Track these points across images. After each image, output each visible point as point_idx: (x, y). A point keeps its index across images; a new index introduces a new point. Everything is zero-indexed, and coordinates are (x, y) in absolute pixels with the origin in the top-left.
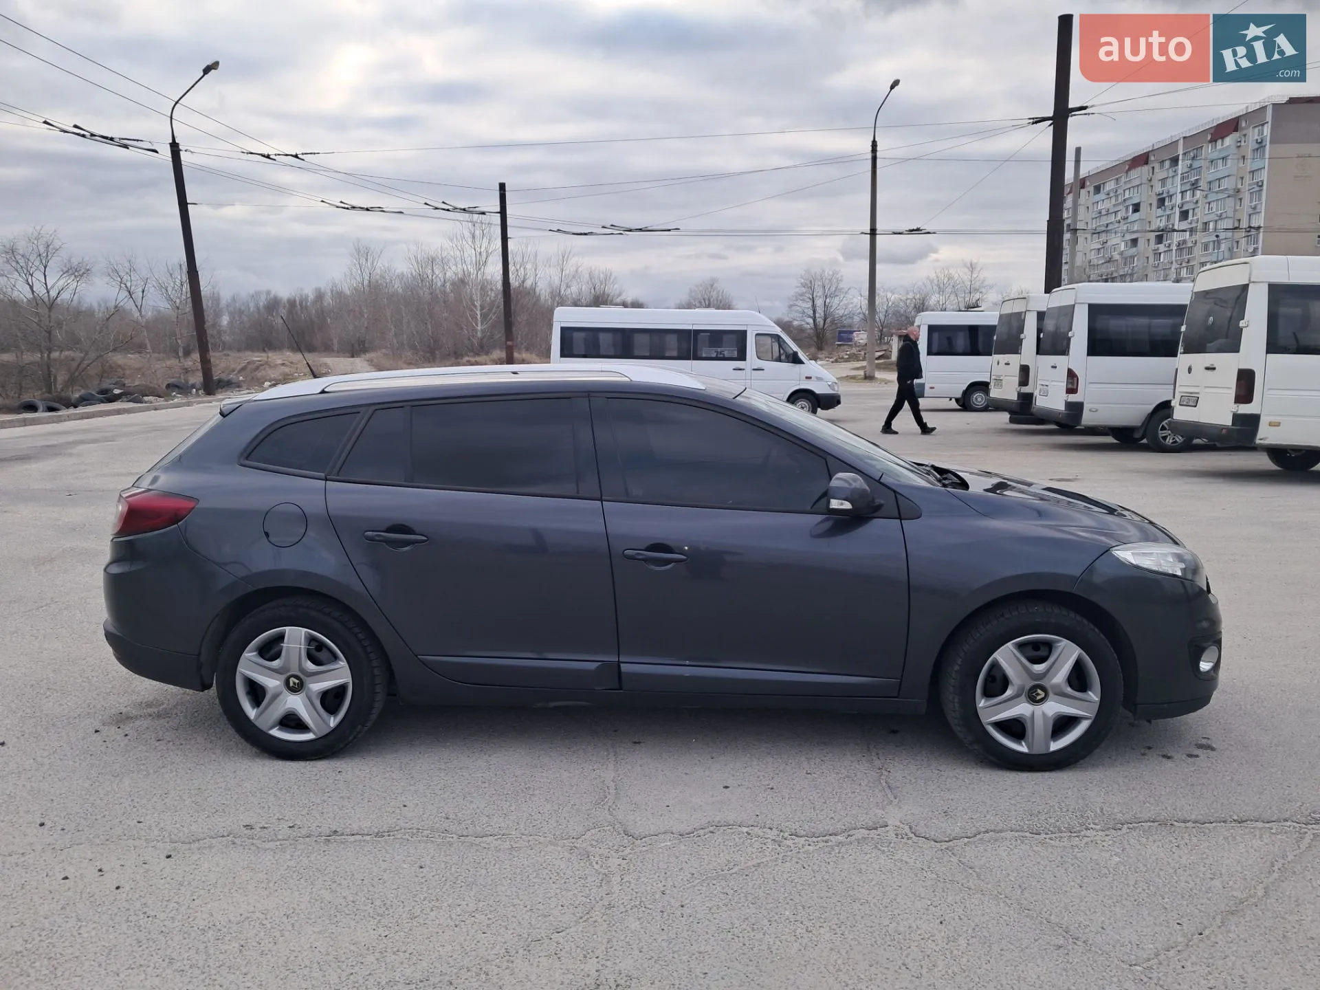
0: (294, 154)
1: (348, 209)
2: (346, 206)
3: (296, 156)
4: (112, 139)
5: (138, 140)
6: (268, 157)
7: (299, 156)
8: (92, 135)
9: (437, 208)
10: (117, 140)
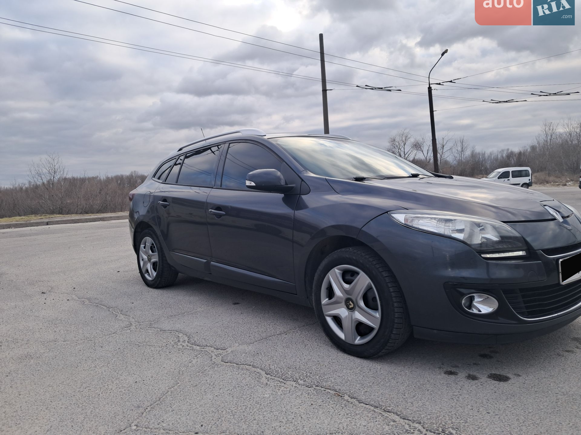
0: (450, 80)
1: (497, 103)
2: (497, 102)
3: (451, 82)
4: (382, 88)
5: (391, 87)
6: (439, 84)
7: (453, 81)
8: (375, 88)
9: (541, 96)
10: (384, 88)
